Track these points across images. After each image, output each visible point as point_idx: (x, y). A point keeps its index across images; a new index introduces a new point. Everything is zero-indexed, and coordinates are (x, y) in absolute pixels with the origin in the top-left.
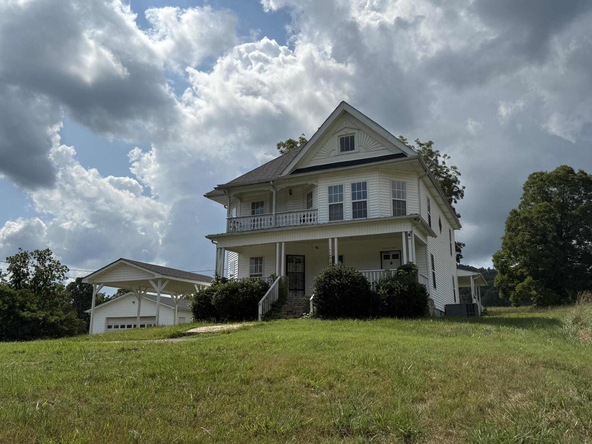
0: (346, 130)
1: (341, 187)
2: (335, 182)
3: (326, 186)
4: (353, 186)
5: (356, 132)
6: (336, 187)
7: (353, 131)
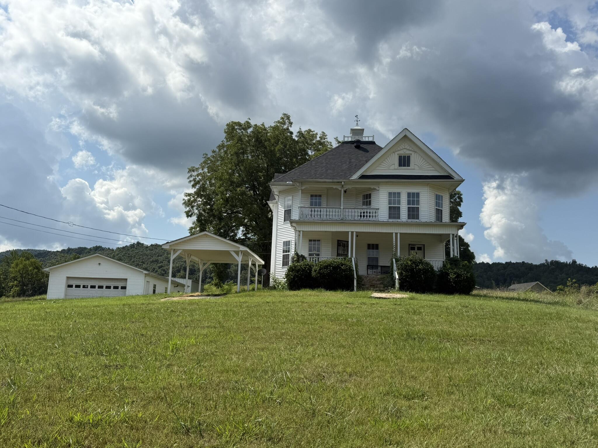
0: (405, 150)
1: (399, 194)
2: (395, 189)
3: (386, 192)
4: (409, 194)
5: (413, 153)
6: (394, 193)
7: (410, 152)
